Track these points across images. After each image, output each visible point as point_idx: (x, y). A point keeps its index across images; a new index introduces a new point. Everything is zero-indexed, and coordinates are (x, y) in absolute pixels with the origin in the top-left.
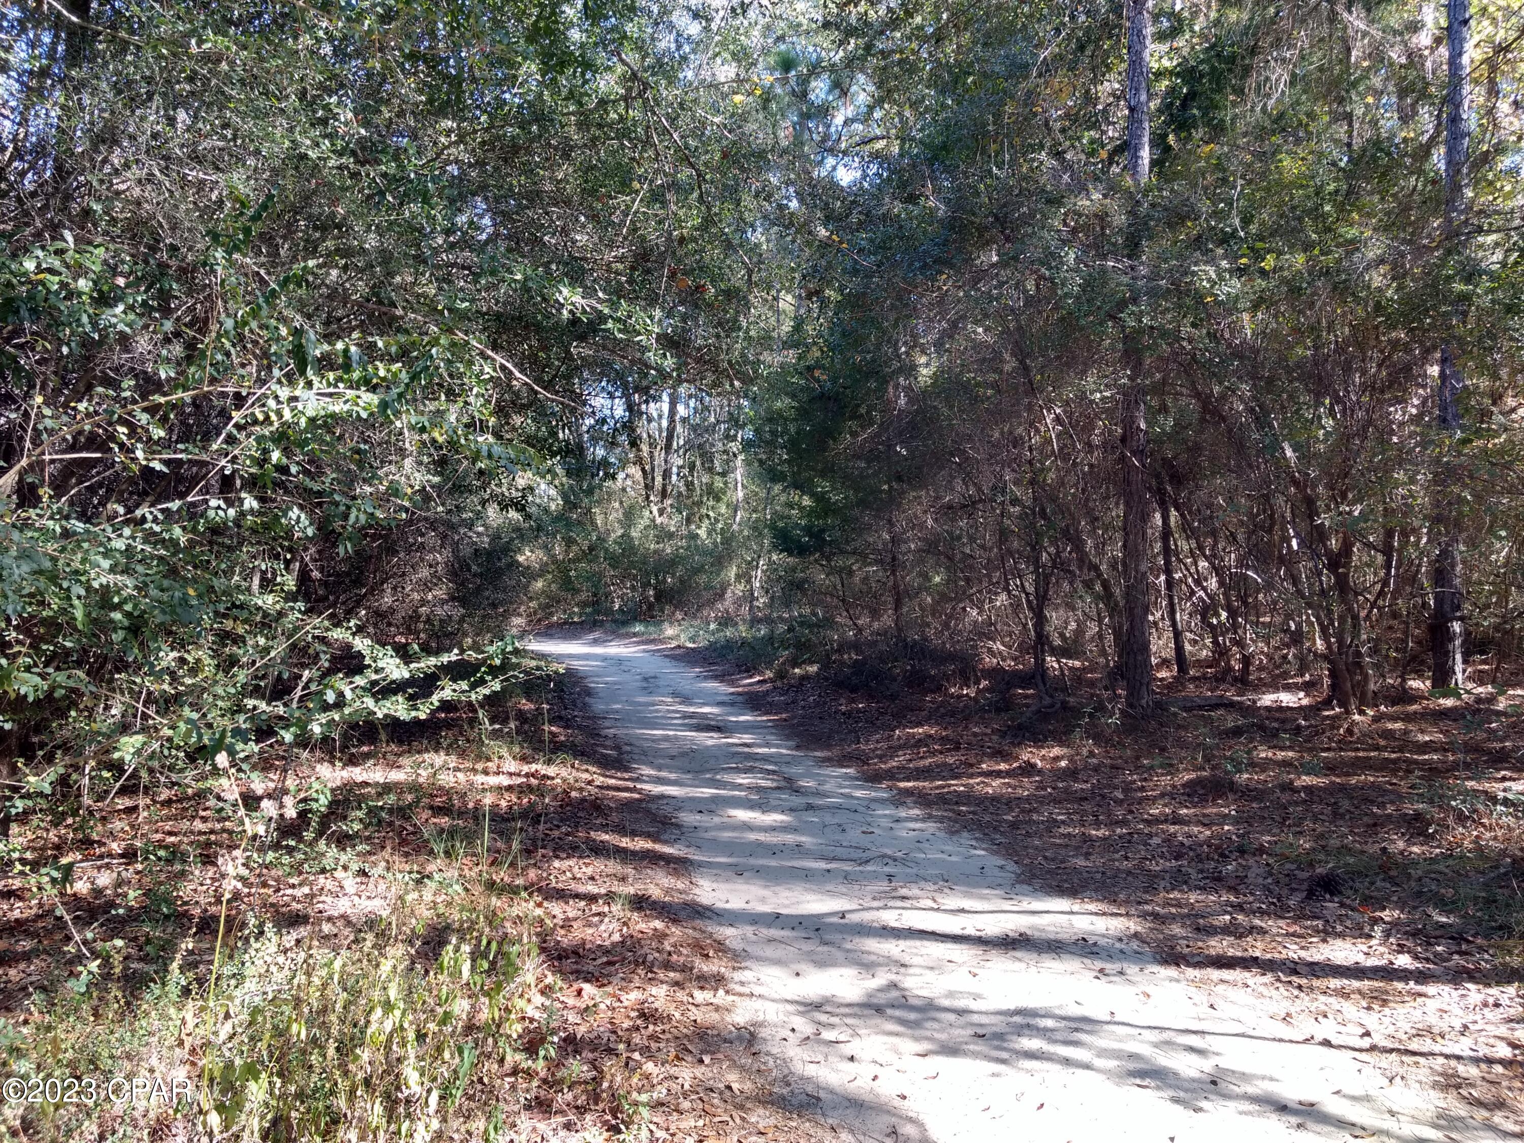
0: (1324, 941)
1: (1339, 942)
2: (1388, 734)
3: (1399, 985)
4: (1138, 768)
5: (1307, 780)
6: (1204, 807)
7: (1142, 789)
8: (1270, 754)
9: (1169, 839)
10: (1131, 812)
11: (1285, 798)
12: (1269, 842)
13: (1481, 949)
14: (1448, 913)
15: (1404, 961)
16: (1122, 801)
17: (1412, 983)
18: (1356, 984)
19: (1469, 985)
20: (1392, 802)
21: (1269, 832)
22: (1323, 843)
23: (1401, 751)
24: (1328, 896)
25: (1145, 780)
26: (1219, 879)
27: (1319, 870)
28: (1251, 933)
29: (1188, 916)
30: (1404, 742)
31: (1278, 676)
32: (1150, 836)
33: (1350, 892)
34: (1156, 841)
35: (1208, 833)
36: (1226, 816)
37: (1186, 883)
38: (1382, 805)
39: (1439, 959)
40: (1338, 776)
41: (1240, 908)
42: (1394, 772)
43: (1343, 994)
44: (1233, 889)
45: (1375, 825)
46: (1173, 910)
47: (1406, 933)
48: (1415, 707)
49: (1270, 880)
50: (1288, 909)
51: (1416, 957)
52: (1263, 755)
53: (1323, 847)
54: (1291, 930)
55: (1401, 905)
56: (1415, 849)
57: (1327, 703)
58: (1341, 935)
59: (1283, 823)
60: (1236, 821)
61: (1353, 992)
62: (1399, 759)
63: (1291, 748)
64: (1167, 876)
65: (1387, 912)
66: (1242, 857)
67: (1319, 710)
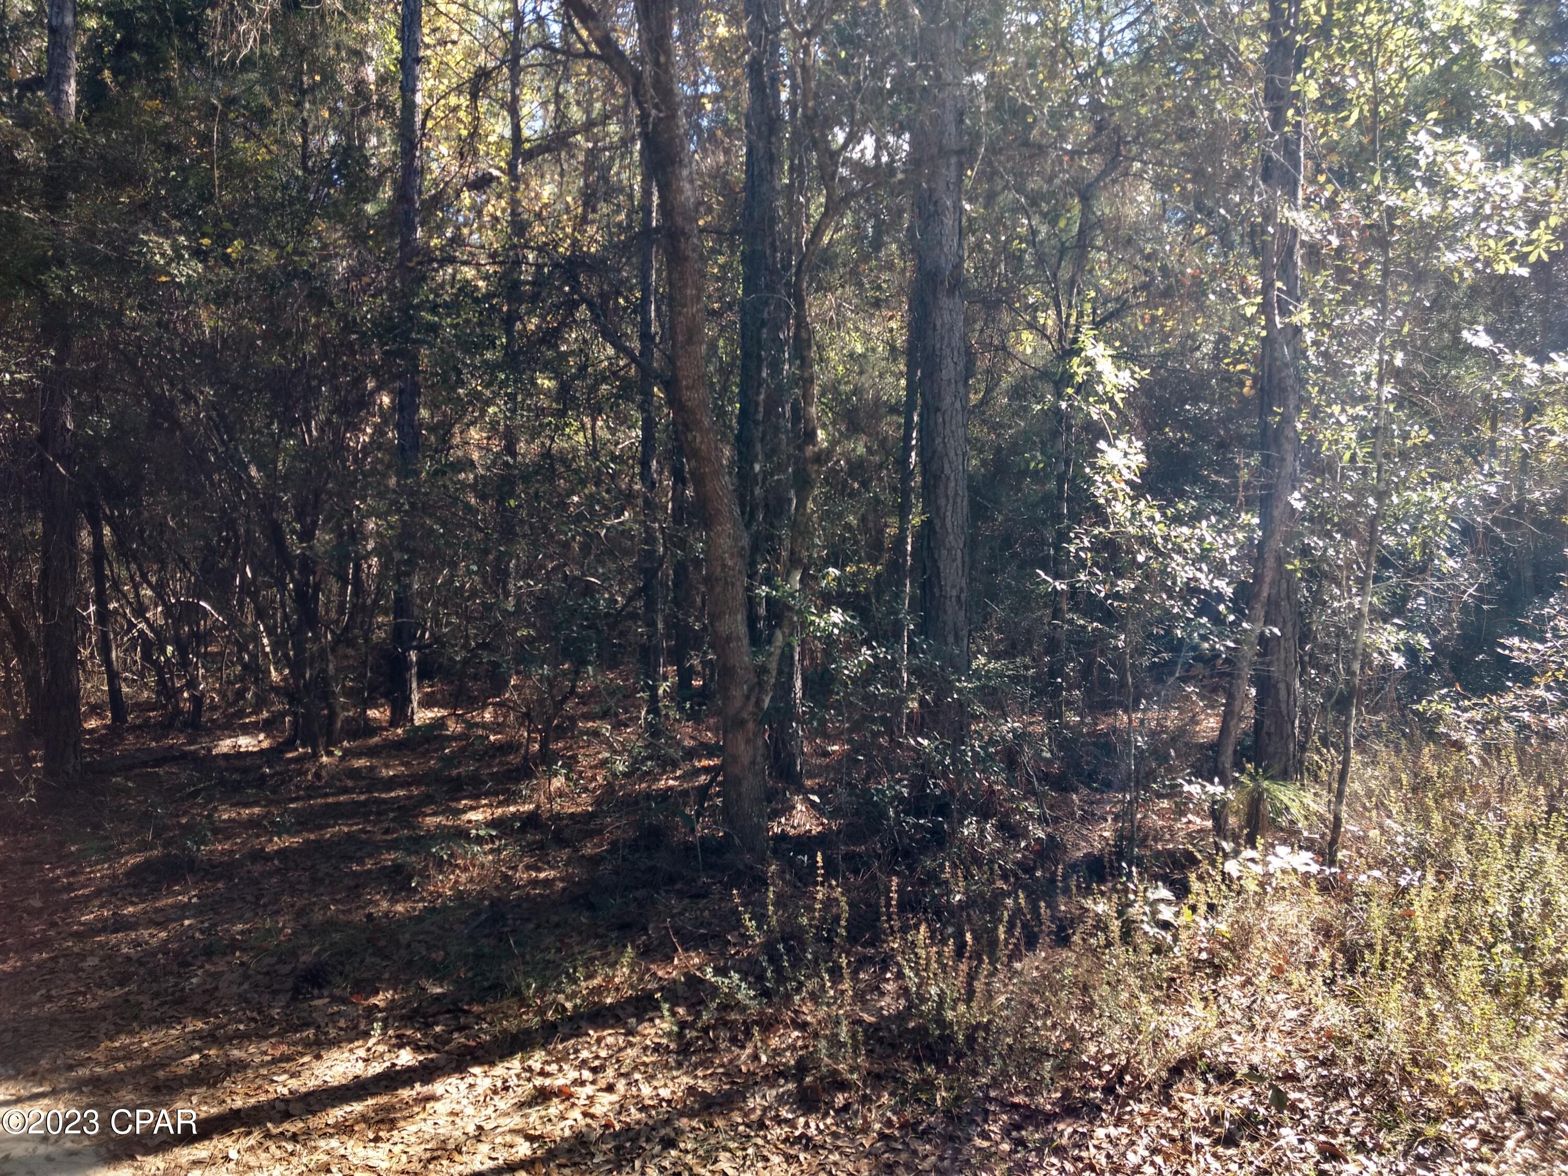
0: (318, 1057)
1: (335, 1054)
2: (355, 774)
3: (405, 1093)
4: (62, 859)
5: (278, 843)
6: (156, 899)
7: (70, 888)
8: (234, 815)
9: (110, 955)
10: (54, 925)
11: (257, 868)
12: (242, 933)
13: (479, 1018)
14: (440, 981)
15: (406, 1058)
16: (41, 910)
17: (417, 1086)
18: (358, 1107)
19: (476, 1070)
20: (370, 856)
21: (241, 919)
22: (304, 921)
23: (369, 791)
24: (316, 992)
25: (73, 874)
26: (181, 1001)
27: (303, 959)
28: (228, 1074)
29: (142, 1070)
30: (370, 780)
31: (234, 715)
32: (82, 957)
33: (339, 980)
34: (92, 961)
35: (163, 935)
36: (185, 907)
37: (136, 1018)
38: (361, 862)
39: (441, 1041)
40: (311, 831)
41: (211, 1038)
42: (365, 817)
43: (345, 1129)
44: (201, 1012)
45: (357, 886)
46: (121, 1067)
47: (402, 1018)
48: (376, 739)
49: (246, 986)
50: (271, 1022)
51: (417, 1049)
52: (225, 817)
53: (305, 926)
54: (278, 1053)
55: (393, 984)
56: (400, 908)
57: (290, 744)
58: (335, 1043)
59: (257, 904)
60: (198, 911)
61: (357, 1122)
62: (367, 800)
63: (256, 803)
64: (109, 1014)
65: (381, 996)
66: (209, 960)
67: (283, 752)
